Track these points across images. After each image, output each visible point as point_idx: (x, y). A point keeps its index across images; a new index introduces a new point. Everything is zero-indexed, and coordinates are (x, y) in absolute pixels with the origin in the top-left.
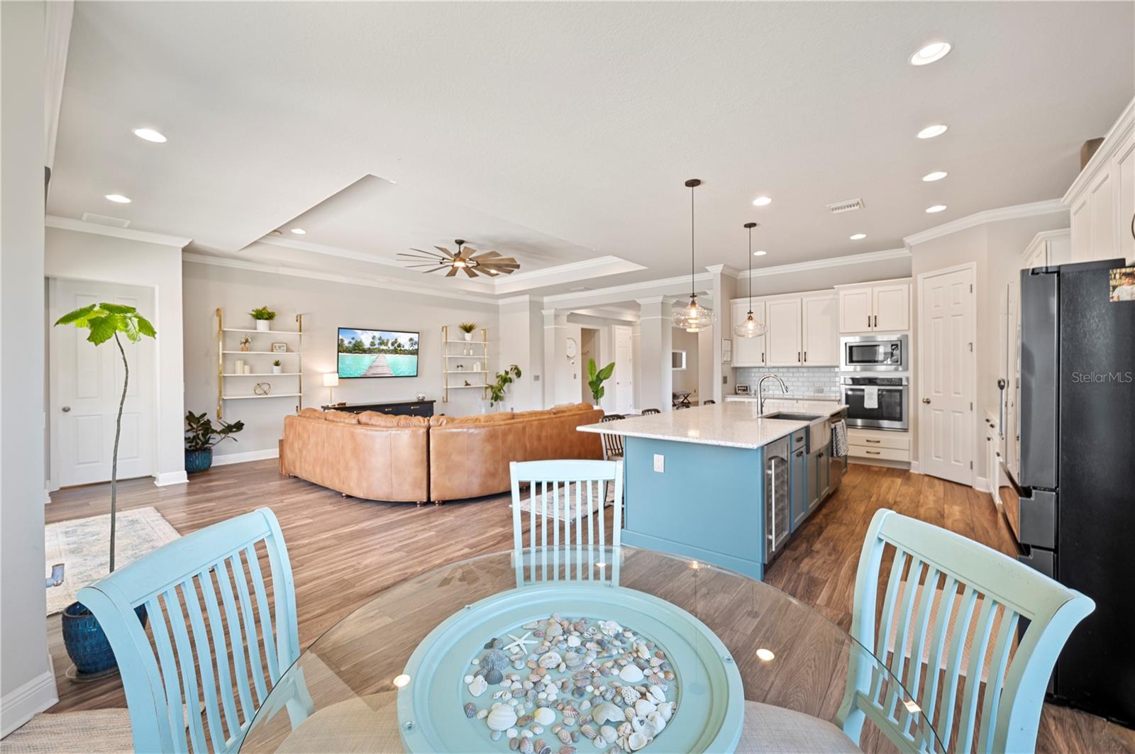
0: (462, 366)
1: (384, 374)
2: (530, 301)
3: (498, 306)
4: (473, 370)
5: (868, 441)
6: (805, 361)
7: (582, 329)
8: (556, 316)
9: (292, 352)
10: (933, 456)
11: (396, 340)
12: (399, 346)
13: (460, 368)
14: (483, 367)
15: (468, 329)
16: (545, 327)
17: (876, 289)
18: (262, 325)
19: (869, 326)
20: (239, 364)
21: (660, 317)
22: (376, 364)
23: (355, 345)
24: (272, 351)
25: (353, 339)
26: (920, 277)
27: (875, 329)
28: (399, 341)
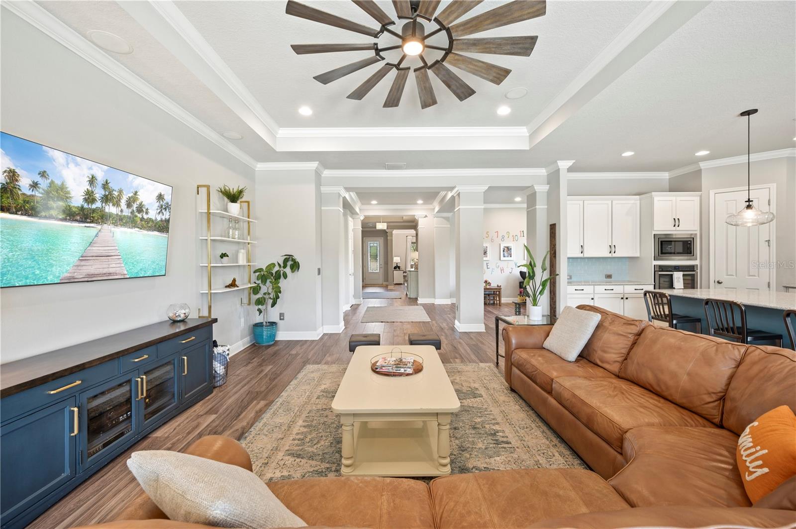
0: (226, 255)
1: (110, 274)
3: (255, 171)
6: (615, 252)
11: (135, 193)
12: (140, 209)
13: (224, 258)
15: (232, 197)
17: (679, 198)
19: (674, 226)
26: (711, 192)
27: (678, 228)
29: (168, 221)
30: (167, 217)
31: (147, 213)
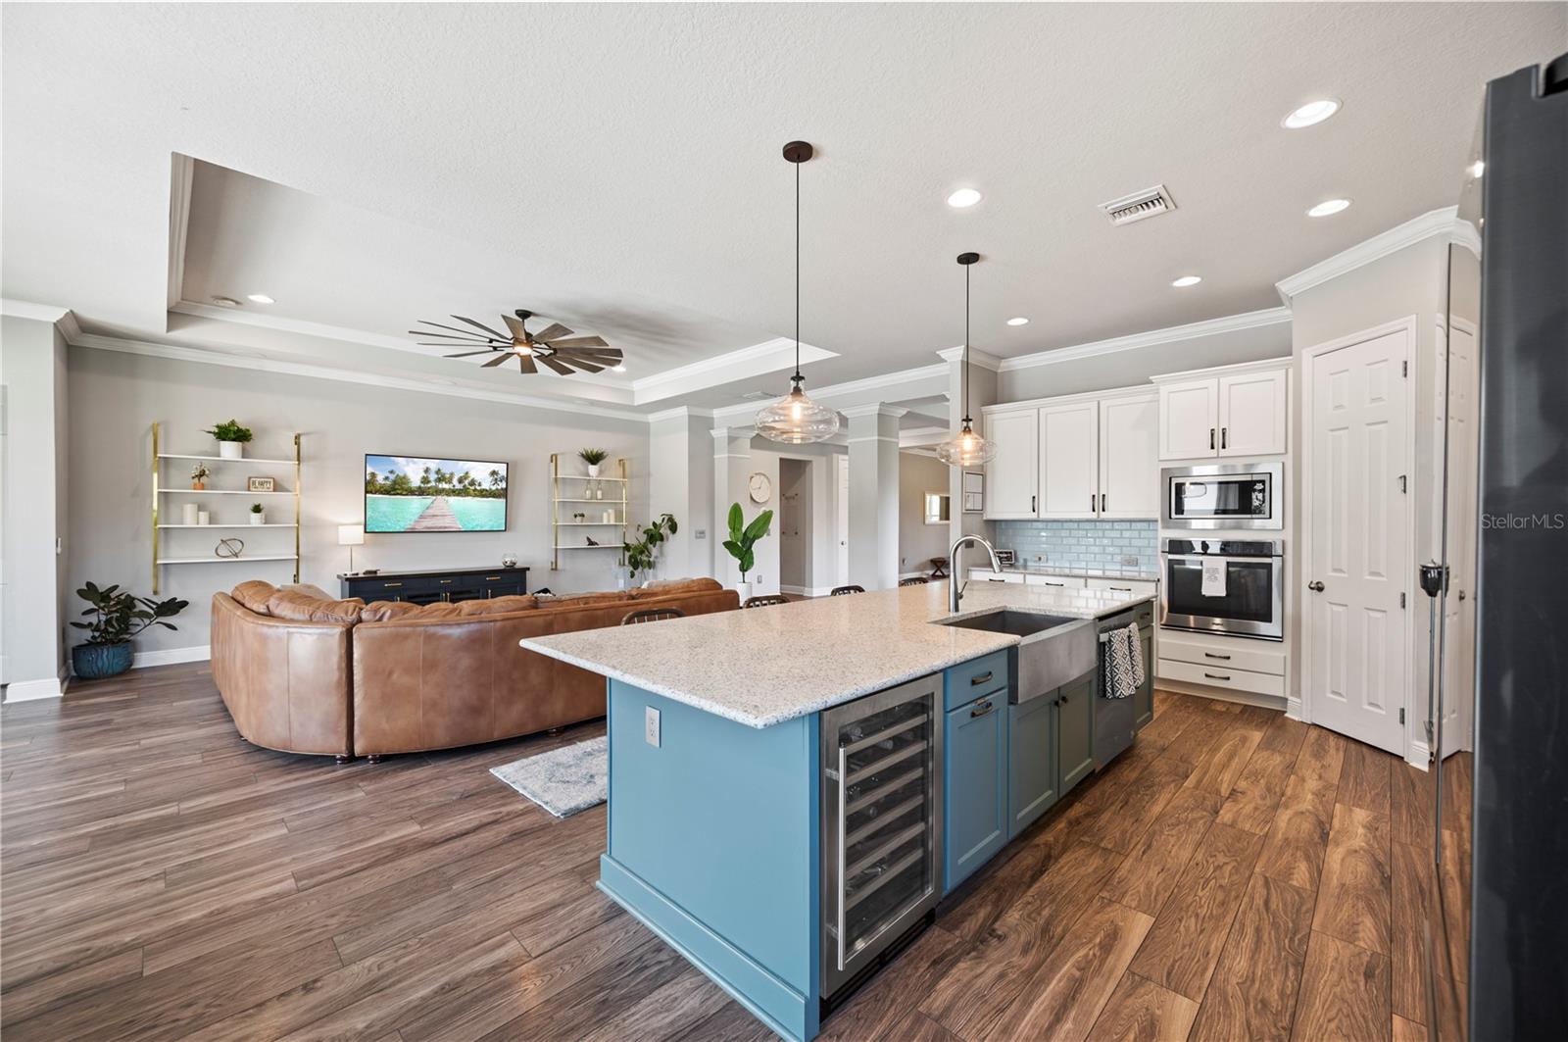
0: (582, 515)
1: (445, 528)
2: (690, 416)
3: (648, 423)
4: (602, 521)
5: (1207, 655)
6: (1104, 510)
7: (781, 459)
8: (732, 440)
9: (288, 491)
10: (1328, 689)
11: (467, 473)
12: (472, 483)
13: (579, 518)
14: (619, 516)
15: (594, 458)
16: (715, 457)
17: (1225, 381)
18: (229, 450)
19: (1213, 447)
20: (189, 510)
21: (876, 438)
22: (431, 512)
23: (395, 482)
24: (249, 490)
25: (392, 472)
26: (1306, 355)
27: (1223, 452)
28: (473, 475)
29: (506, 489)
30: (504, 486)
31: (480, 485)
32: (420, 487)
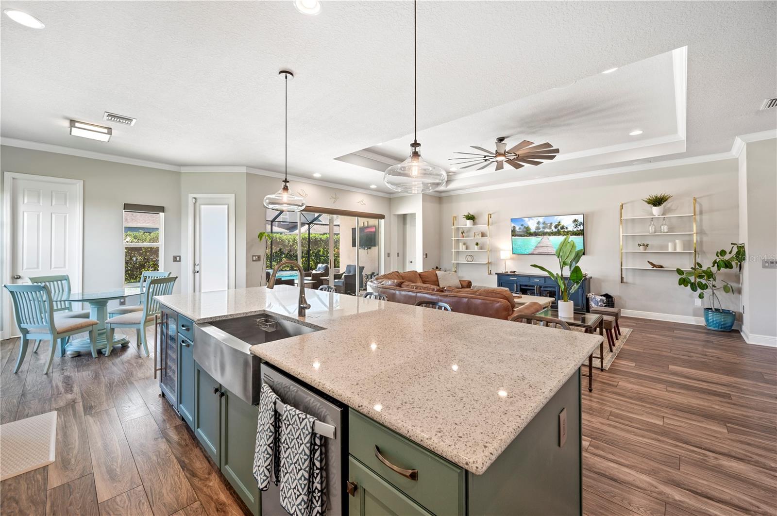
0: (646, 245)
1: (549, 253)
2: (748, 145)
3: (737, 159)
4: (667, 249)
9: (486, 236)
11: (559, 222)
12: (563, 228)
13: (642, 247)
14: (688, 246)
18: (469, 223)
20: (461, 245)
22: (541, 244)
23: (524, 230)
24: (475, 237)
25: (523, 225)
29: (583, 230)
31: (567, 228)
32: (535, 232)
